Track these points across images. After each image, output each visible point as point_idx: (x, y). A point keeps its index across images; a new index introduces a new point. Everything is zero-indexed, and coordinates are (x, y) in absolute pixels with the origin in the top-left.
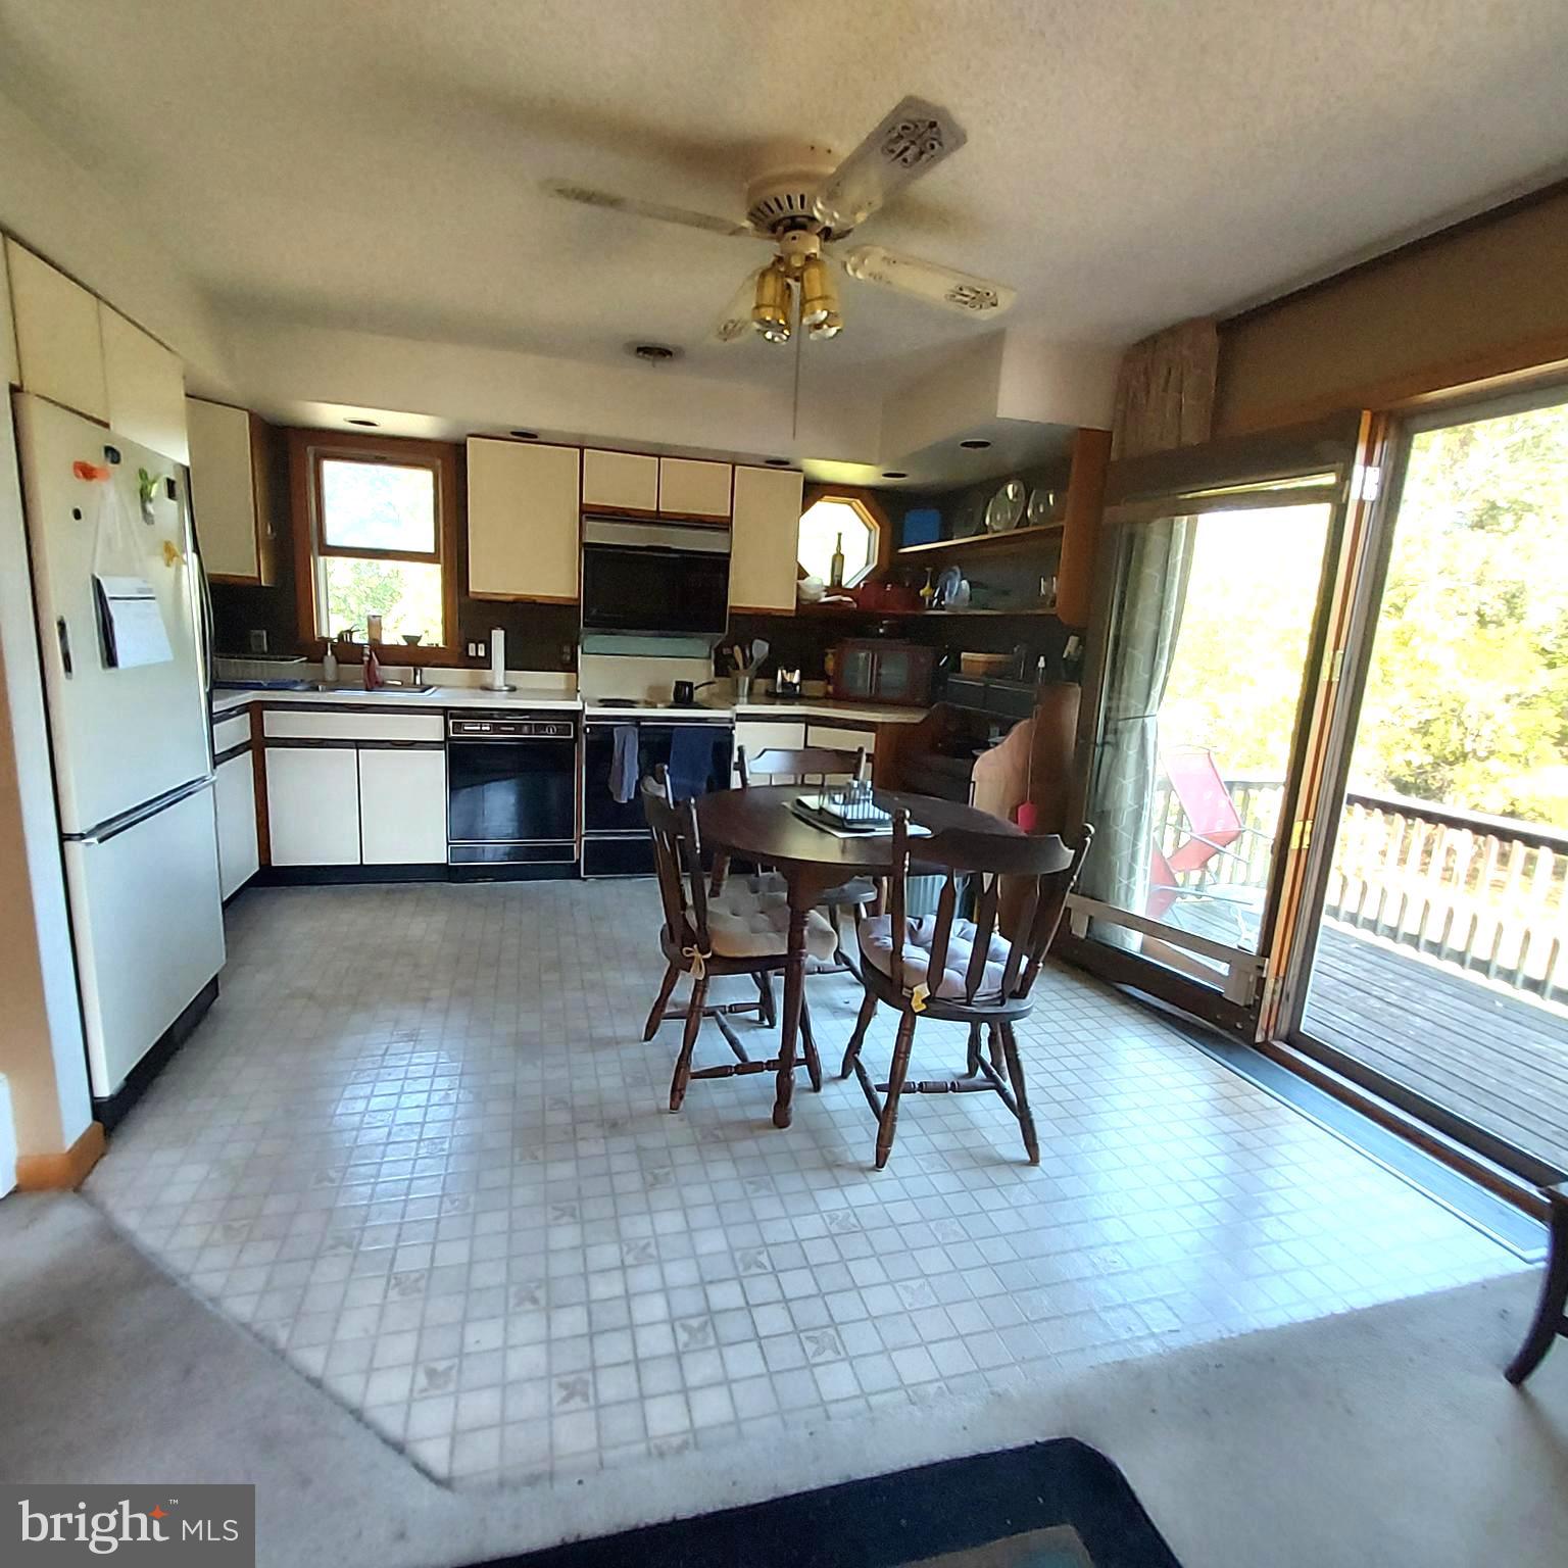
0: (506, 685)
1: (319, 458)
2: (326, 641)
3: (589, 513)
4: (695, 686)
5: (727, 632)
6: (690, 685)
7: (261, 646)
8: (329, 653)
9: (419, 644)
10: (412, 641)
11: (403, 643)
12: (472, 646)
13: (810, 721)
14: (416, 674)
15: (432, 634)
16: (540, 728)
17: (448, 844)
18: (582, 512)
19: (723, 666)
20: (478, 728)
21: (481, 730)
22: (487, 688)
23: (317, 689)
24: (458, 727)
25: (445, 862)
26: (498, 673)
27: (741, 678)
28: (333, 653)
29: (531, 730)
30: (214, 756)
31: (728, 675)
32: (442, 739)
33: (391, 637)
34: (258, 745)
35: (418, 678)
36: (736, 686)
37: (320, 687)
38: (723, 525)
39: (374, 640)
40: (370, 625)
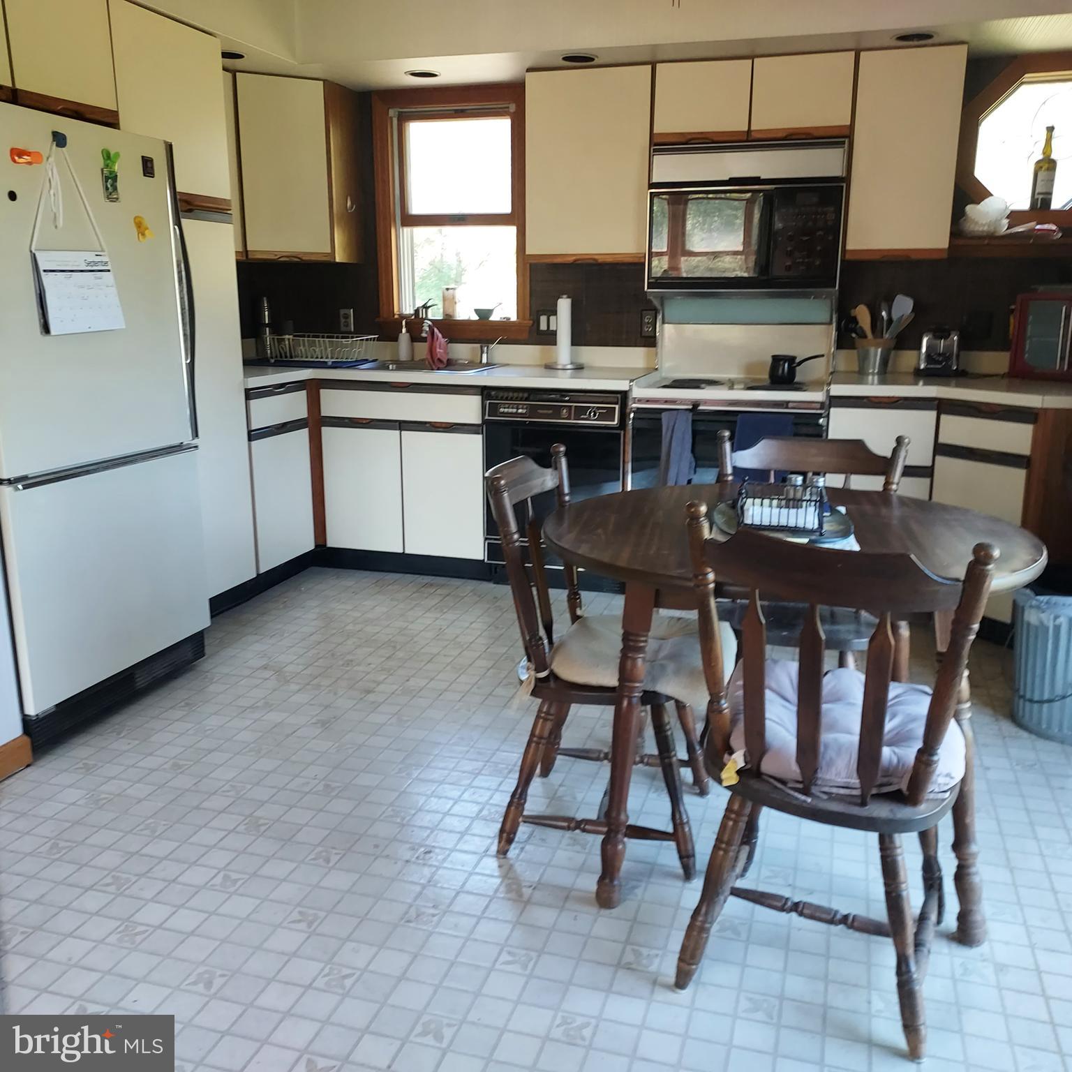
0: (571, 363)
1: (404, 118)
2: (402, 317)
3: (661, 144)
4: (797, 360)
5: (837, 288)
6: (791, 360)
7: (347, 325)
8: (404, 330)
9: (492, 318)
10: (484, 314)
11: (475, 317)
12: (543, 319)
13: (943, 407)
14: (482, 352)
15: (506, 308)
16: (580, 412)
17: (486, 539)
18: (653, 142)
19: (847, 336)
20: (515, 410)
21: (516, 413)
22: (550, 367)
23: (387, 368)
24: (494, 410)
25: (482, 558)
26: (564, 349)
27: (872, 350)
28: (408, 331)
29: (570, 414)
30: (249, 432)
31: (852, 346)
32: (479, 422)
33: (465, 312)
34: (315, 423)
35: (485, 356)
36: (863, 360)
37: (391, 366)
38: (841, 138)
39: (447, 315)
40: (444, 299)
